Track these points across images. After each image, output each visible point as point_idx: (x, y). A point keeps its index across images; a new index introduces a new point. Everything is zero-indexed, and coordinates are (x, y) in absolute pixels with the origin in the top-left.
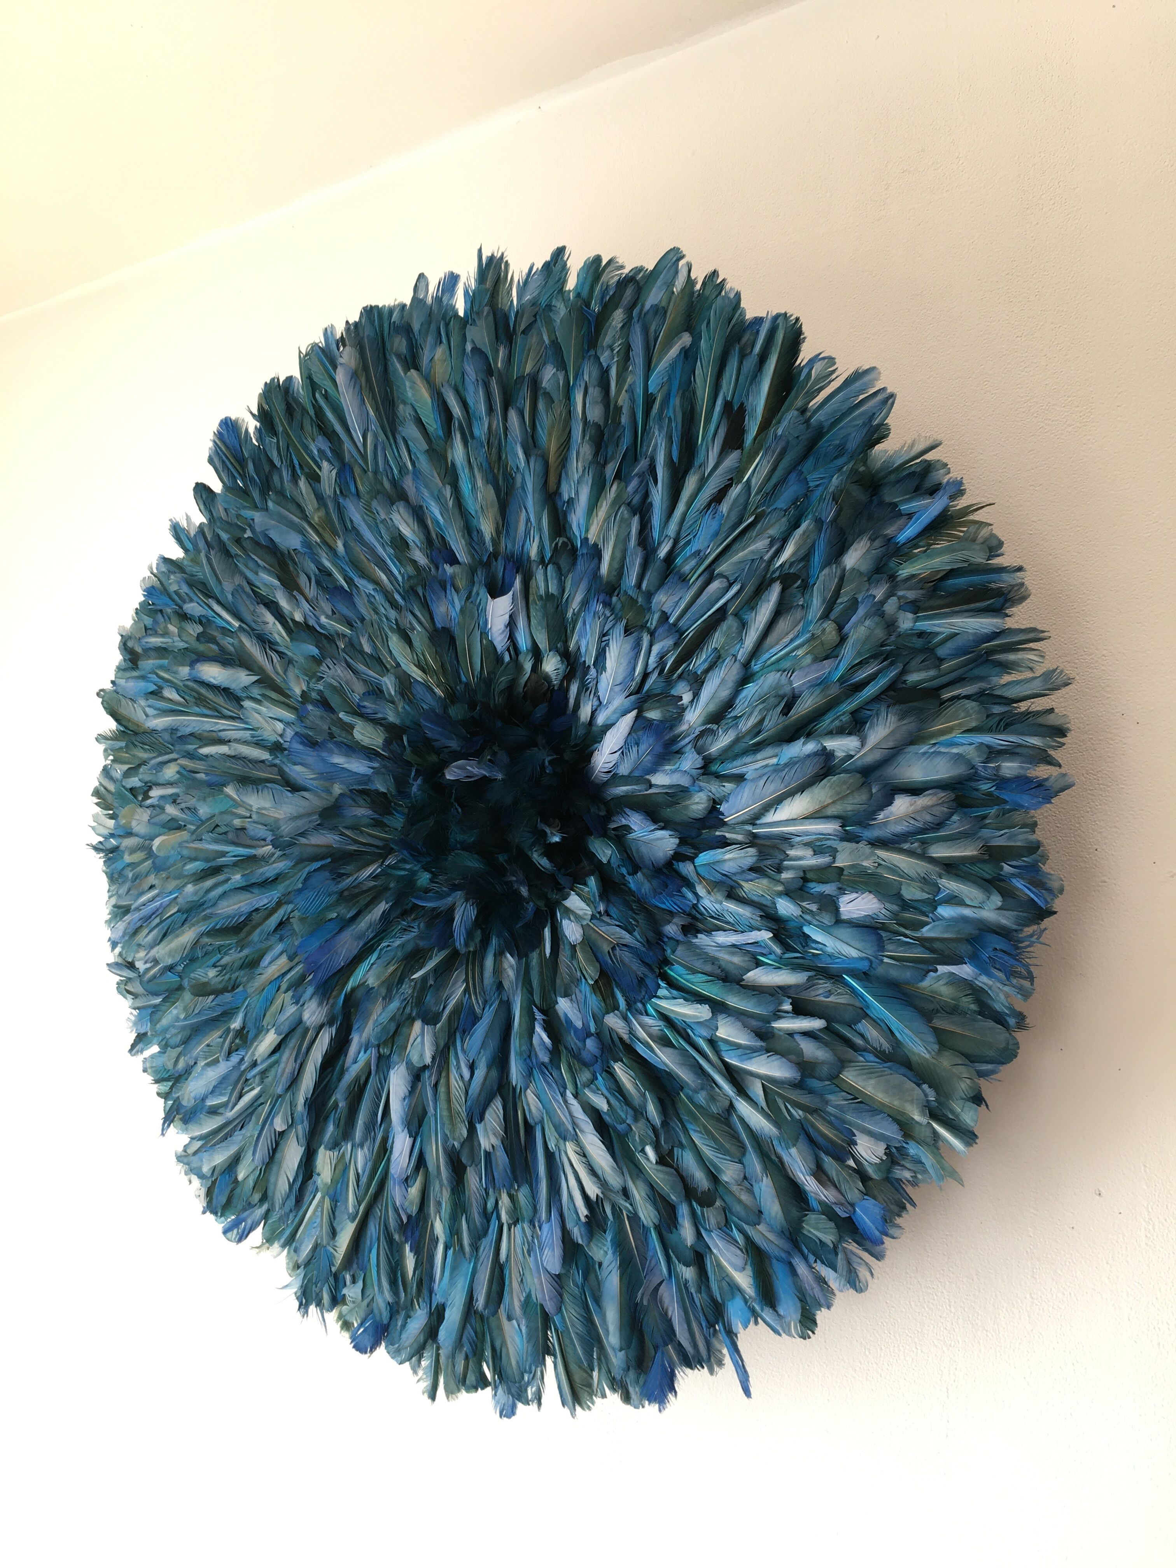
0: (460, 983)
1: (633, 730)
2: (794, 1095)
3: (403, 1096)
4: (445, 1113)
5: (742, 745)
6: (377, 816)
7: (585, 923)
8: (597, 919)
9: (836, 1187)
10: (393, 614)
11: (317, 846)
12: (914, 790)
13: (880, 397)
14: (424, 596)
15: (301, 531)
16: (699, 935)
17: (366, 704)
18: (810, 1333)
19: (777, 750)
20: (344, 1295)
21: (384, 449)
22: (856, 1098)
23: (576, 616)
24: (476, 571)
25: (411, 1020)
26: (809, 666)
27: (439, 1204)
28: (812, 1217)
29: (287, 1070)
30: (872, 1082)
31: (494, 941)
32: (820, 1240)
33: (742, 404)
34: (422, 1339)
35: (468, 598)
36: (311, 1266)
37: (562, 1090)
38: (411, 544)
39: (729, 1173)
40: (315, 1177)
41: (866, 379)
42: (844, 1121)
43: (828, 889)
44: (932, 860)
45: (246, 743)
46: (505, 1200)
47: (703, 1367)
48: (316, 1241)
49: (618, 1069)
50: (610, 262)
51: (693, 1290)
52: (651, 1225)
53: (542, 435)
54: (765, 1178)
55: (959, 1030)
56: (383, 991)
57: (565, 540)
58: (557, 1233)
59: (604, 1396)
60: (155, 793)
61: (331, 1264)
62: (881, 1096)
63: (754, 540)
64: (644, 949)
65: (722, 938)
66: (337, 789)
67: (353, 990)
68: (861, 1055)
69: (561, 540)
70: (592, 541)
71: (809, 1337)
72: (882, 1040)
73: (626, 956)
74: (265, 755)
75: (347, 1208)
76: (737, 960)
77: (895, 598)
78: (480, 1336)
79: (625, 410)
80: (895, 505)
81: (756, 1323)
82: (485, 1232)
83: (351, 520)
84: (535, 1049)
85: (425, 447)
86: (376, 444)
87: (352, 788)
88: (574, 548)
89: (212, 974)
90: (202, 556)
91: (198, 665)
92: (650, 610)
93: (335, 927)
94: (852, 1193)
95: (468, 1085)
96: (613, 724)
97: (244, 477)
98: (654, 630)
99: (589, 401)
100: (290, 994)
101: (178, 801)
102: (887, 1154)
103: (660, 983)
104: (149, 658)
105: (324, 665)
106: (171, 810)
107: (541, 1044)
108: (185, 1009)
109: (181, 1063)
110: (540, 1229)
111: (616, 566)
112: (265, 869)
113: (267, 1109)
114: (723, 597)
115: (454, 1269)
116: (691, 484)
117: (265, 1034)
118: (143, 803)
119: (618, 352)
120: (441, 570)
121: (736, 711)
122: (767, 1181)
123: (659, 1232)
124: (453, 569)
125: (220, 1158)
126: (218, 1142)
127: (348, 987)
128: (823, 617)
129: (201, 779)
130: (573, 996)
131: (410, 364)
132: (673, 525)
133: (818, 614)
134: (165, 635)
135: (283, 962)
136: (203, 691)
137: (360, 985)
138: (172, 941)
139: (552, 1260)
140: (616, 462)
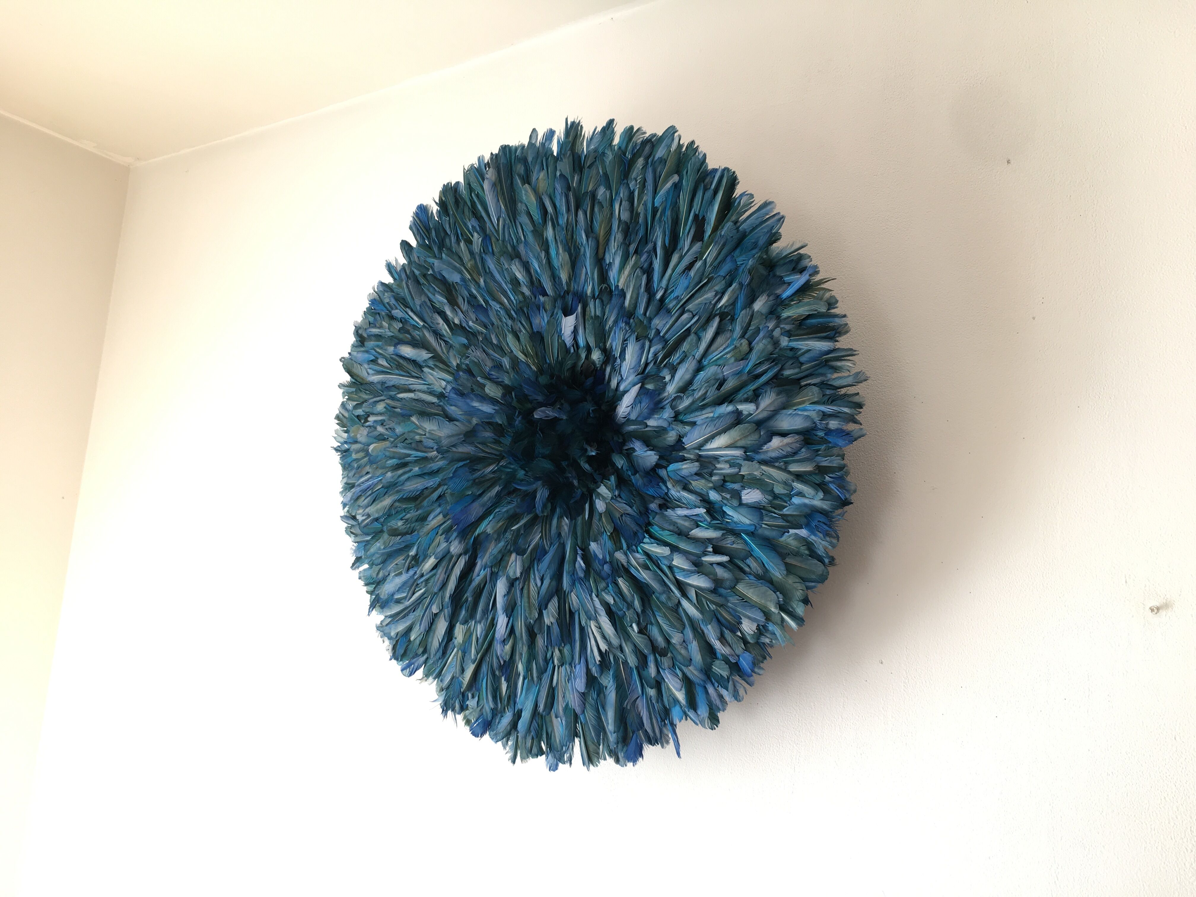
0: (538, 533)
1: (638, 394)
2: (712, 597)
3: (504, 594)
4: (527, 604)
5: (695, 406)
6: (496, 437)
7: (607, 501)
8: (614, 499)
9: (730, 646)
10: (510, 322)
11: (462, 453)
12: (783, 434)
13: (776, 218)
14: (528, 313)
15: (460, 272)
16: (668, 510)
17: (493, 373)
18: (715, 726)
19: (713, 409)
20: (467, 705)
21: (509, 228)
22: (743, 599)
23: (611, 329)
24: (557, 300)
25: (510, 553)
26: (733, 364)
27: (521, 654)
28: (717, 662)
29: (440, 579)
30: (751, 590)
31: (558, 510)
32: (721, 675)
33: (704, 216)
34: (509, 728)
35: (551, 316)
36: (450, 689)
37: (590, 592)
38: (522, 283)
39: (676, 639)
40: (454, 640)
41: (769, 208)
42: (736, 611)
43: (736, 486)
44: (790, 472)
45: (424, 392)
46: (557, 652)
47: (658, 744)
48: (453, 675)
49: (621, 581)
50: (638, 130)
51: (654, 702)
52: (634, 666)
53: (596, 225)
54: (694, 641)
55: (799, 565)
56: (495, 536)
57: (607, 286)
58: (584, 670)
59: (605, 759)
60: (371, 419)
61: (461, 687)
62: (755, 598)
63: (706, 292)
64: (638, 517)
65: (681, 512)
66: (475, 421)
67: (479, 535)
68: (748, 576)
69: (604, 286)
70: (620, 287)
71: (715, 729)
72: (758, 568)
73: (628, 520)
74: (434, 400)
75: (470, 656)
76: (687, 524)
77: (779, 329)
78: (540, 726)
79: (642, 215)
80: (782, 277)
81: (686, 719)
82: (546, 670)
83: (488, 267)
84: (576, 570)
85: (532, 229)
86: (504, 226)
87: (484, 421)
88: (612, 291)
89: (400, 524)
90: (404, 283)
91: (399, 346)
92: (650, 328)
93: (470, 499)
94: (738, 649)
95: (539, 589)
96: (628, 391)
97: (429, 239)
98: (651, 340)
99: (622, 209)
100: (443, 536)
101: (385, 424)
102: (757, 629)
103: (645, 535)
104: (371, 341)
105: (470, 350)
106: (380, 429)
107: (579, 567)
108: (384, 543)
109: (382, 575)
110: (575, 668)
111: (634, 302)
112: (433, 465)
113: (428, 601)
114: (690, 323)
115: (528, 690)
116: (675, 259)
117: (428, 559)
118: (364, 424)
119: (639, 182)
120: (537, 299)
121: (694, 386)
122: (695, 643)
123: (637, 670)
124: (544, 298)
125: (401, 627)
126: (401, 619)
127: (476, 533)
128: (741, 337)
129: (398, 412)
130: (598, 541)
131: (526, 181)
132: (664, 282)
133: (738, 335)
134: (381, 327)
135: (440, 518)
136: (401, 361)
137: (482, 532)
138: (379, 504)
139: (581, 685)
140: (634, 244)
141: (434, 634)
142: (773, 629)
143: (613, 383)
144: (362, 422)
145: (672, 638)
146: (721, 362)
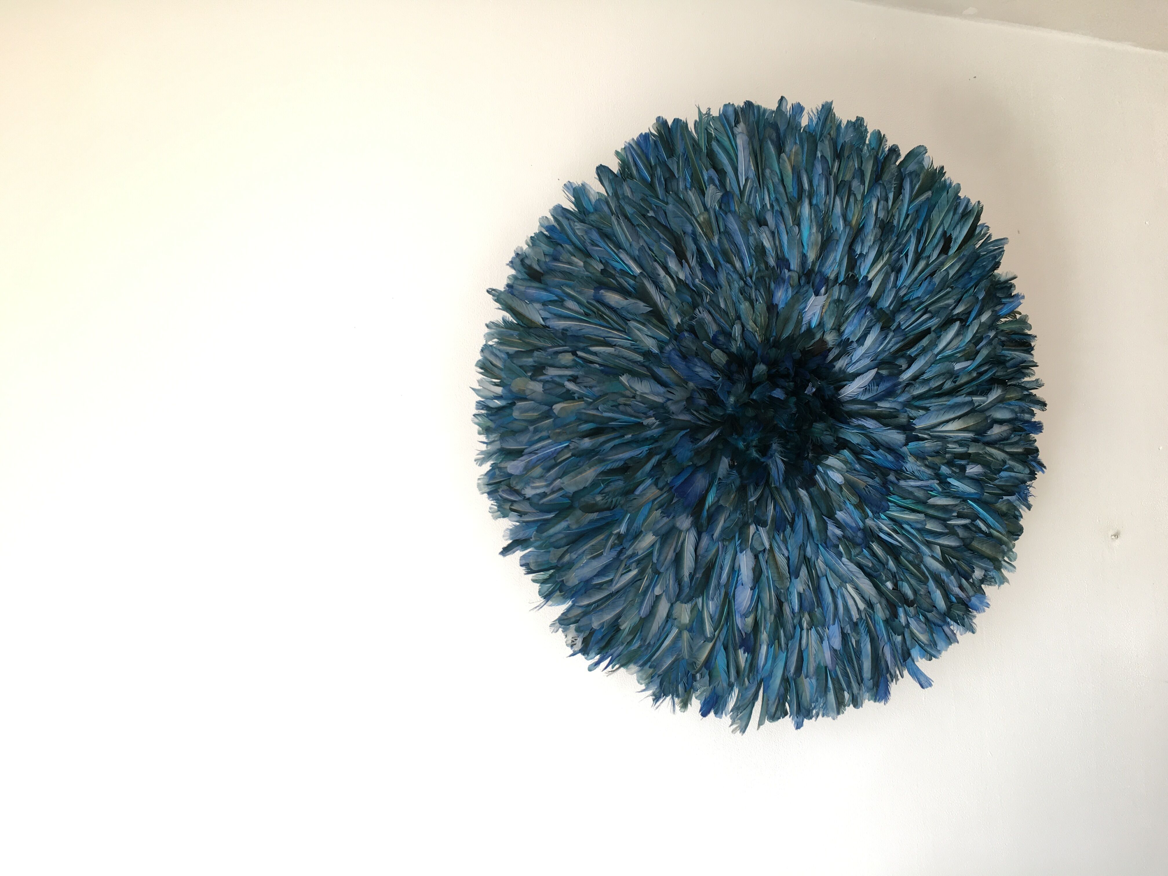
1: (874, 378)
2: (953, 553)
4: (775, 574)
5: (932, 393)
7: (843, 473)
8: (850, 472)
9: (965, 590)
12: (1001, 422)
14: (769, 284)
15: (691, 224)
16: (901, 481)
22: (976, 552)
24: (802, 277)
25: (749, 525)
26: (962, 361)
27: (766, 624)
28: (955, 605)
30: (985, 545)
32: (958, 615)
33: (951, 234)
35: (798, 292)
37: (840, 558)
38: (767, 252)
39: (922, 590)
42: (971, 562)
43: (963, 462)
44: (1007, 453)
45: (626, 348)
46: (806, 616)
48: (676, 658)
49: (875, 546)
50: (884, 136)
53: (850, 215)
54: (937, 590)
56: (730, 508)
57: (854, 274)
60: (550, 373)
62: (988, 551)
63: (949, 299)
64: (881, 487)
65: (912, 483)
67: (709, 508)
68: (977, 534)
70: (869, 279)
72: (986, 527)
73: (871, 490)
74: (640, 358)
75: (704, 635)
76: (922, 493)
77: (997, 339)
78: (787, 690)
79: (896, 218)
80: (1001, 298)
82: (794, 636)
83: (726, 226)
84: (829, 538)
85: (786, 201)
86: (752, 188)
87: (700, 387)
88: (858, 280)
89: (599, 498)
90: (613, 218)
91: (602, 291)
92: (894, 321)
93: (690, 470)
94: (971, 593)
95: (788, 559)
96: (863, 374)
97: (652, 176)
98: (894, 331)
99: (880, 207)
100: (660, 511)
101: (578, 381)
102: (984, 575)
103: (890, 504)
104: (556, 277)
105: (697, 310)
106: (570, 386)
107: (833, 535)
108: (577, 522)
109: (567, 558)
110: (828, 629)
111: (878, 294)
112: (649, 432)
113: (645, 582)
114: (928, 322)
115: (775, 658)
116: (922, 264)
117: (644, 536)
118: (535, 378)
119: (895, 187)
120: (783, 272)
121: (925, 376)
122: (938, 592)
123: (887, 622)
124: (790, 273)
125: (608, 617)
126: (605, 607)
127: (707, 506)
128: (970, 341)
129: (596, 368)
130: (844, 510)
131: (780, 149)
132: (909, 282)
133: (969, 339)
134: (570, 264)
135: (655, 491)
136: (602, 309)
137: (712, 505)
138: (577, 476)
139: (837, 643)
140: (889, 243)
141: (655, 618)
142: (994, 574)
143: (840, 364)
144: (530, 374)
145: (919, 590)
146: (953, 359)
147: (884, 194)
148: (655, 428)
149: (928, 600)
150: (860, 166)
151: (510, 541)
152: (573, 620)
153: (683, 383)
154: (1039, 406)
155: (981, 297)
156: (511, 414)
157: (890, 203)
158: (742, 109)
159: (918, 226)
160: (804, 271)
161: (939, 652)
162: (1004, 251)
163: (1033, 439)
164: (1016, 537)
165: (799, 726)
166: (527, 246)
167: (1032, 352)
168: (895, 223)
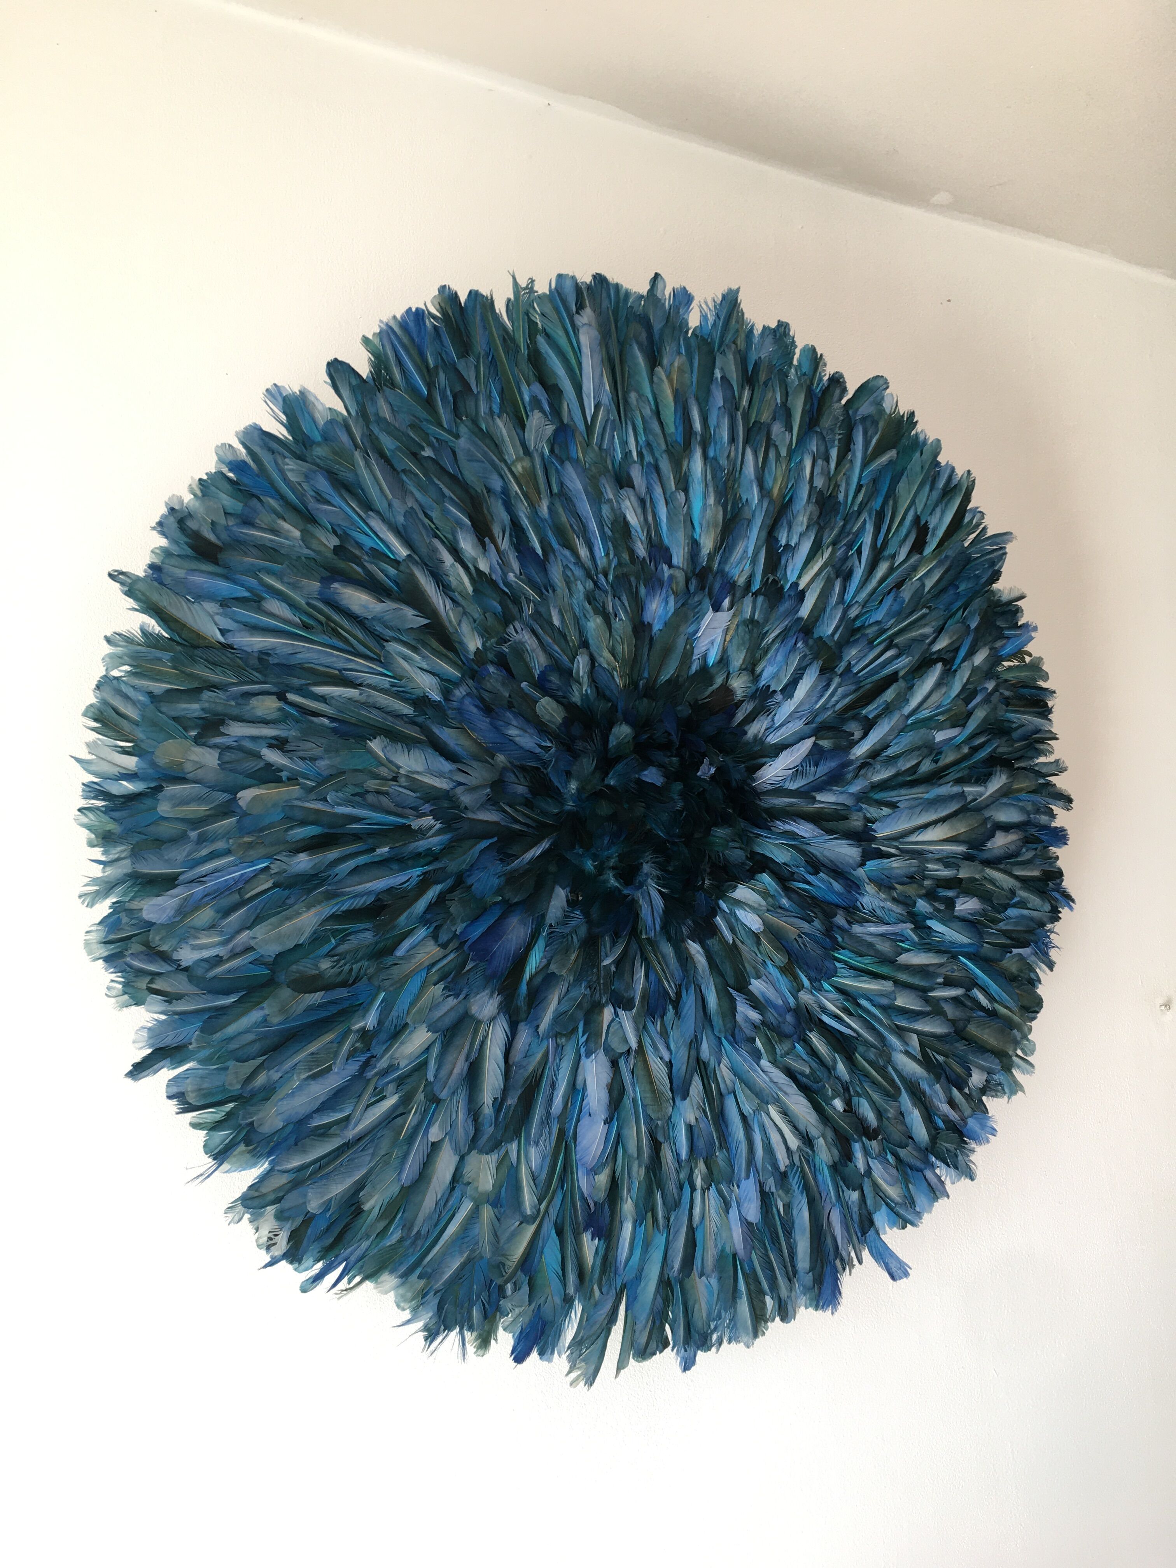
0: (638, 968)
1: (811, 753)
3: (606, 1083)
4: (646, 1094)
5: (901, 779)
6: (529, 796)
7: (761, 913)
8: (773, 910)
9: (958, 1108)
11: (487, 822)
12: (1006, 828)
13: (1001, 552)
14: (637, 588)
16: (857, 926)
17: (550, 678)
19: (927, 788)
20: (501, 1307)
21: (612, 430)
22: (972, 1043)
24: (690, 579)
25: (602, 1007)
26: (946, 728)
28: (943, 1134)
29: (455, 1071)
30: (987, 1031)
32: (947, 1150)
33: (927, 522)
35: (685, 604)
37: (757, 1061)
38: (633, 533)
39: (891, 1111)
42: (966, 1061)
43: (950, 893)
44: (1017, 878)
46: (701, 1166)
48: (469, 1256)
49: (815, 1039)
50: (821, 356)
51: (855, 1209)
56: (569, 978)
57: (776, 578)
58: (756, 1187)
60: (236, 730)
63: (925, 625)
65: (873, 929)
66: (500, 762)
67: (531, 976)
68: (974, 1013)
69: (771, 577)
70: (801, 587)
72: (988, 1002)
73: (810, 943)
74: (407, 709)
76: (887, 946)
77: (999, 693)
79: (843, 489)
80: (1002, 629)
82: (679, 1202)
83: (561, 484)
84: (740, 1026)
85: (664, 447)
86: (607, 421)
87: (516, 763)
88: (782, 588)
89: (325, 965)
90: (358, 456)
91: (336, 585)
92: (840, 658)
93: (497, 912)
94: (967, 1111)
95: (670, 1065)
96: (791, 745)
97: (430, 385)
98: (841, 675)
99: (817, 470)
100: (441, 986)
101: (288, 747)
102: (986, 1081)
103: (837, 964)
104: (246, 554)
105: (512, 627)
106: (273, 757)
107: (746, 1021)
108: (282, 1010)
109: (261, 1080)
110: (738, 1187)
111: (816, 614)
112: (421, 842)
113: (411, 1119)
114: (895, 662)
115: (647, 1245)
116: (882, 568)
117: (410, 1034)
118: (204, 740)
119: (839, 439)
120: (659, 568)
121: (890, 752)
122: (916, 1113)
123: (835, 1168)
124: (672, 571)
125: (338, 1188)
126: (335, 1169)
127: (527, 976)
128: (958, 696)
129: (322, 725)
130: (764, 977)
131: (654, 361)
132: (863, 595)
133: (956, 692)
134: (274, 531)
135: (430, 951)
136: (336, 617)
137: (537, 973)
138: (281, 923)
139: (753, 1212)
140: (832, 529)
141: (429, 1183)
142: (1002, 1078)
143: (755, 729)
144: (193, 733)
145: (886, 1111)
146: (933, 725)
147: (822, 449)
148: (432, 836)
149: (900, 1127)
150: (784, 400)
151: (149, 1051)
152: (272, 1197)
153: (485, 754)
154: (1061, 803)
155: (973, 625)
156: (155, 808)
157: (833, 465)
158: (589, 287)
159: (877, 504)
160: (695, 568)
161: (919, 1215)
162: (1005, 554)
163: (1054, 855)
164: (1033, 1015)
165: (688, 1364)
166: (192, 496)
167: (1050, 716)
168: (841, 497)
